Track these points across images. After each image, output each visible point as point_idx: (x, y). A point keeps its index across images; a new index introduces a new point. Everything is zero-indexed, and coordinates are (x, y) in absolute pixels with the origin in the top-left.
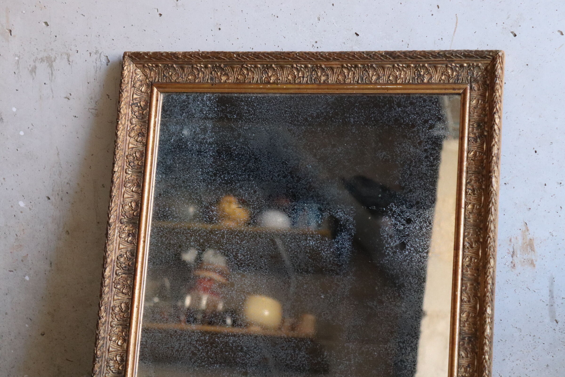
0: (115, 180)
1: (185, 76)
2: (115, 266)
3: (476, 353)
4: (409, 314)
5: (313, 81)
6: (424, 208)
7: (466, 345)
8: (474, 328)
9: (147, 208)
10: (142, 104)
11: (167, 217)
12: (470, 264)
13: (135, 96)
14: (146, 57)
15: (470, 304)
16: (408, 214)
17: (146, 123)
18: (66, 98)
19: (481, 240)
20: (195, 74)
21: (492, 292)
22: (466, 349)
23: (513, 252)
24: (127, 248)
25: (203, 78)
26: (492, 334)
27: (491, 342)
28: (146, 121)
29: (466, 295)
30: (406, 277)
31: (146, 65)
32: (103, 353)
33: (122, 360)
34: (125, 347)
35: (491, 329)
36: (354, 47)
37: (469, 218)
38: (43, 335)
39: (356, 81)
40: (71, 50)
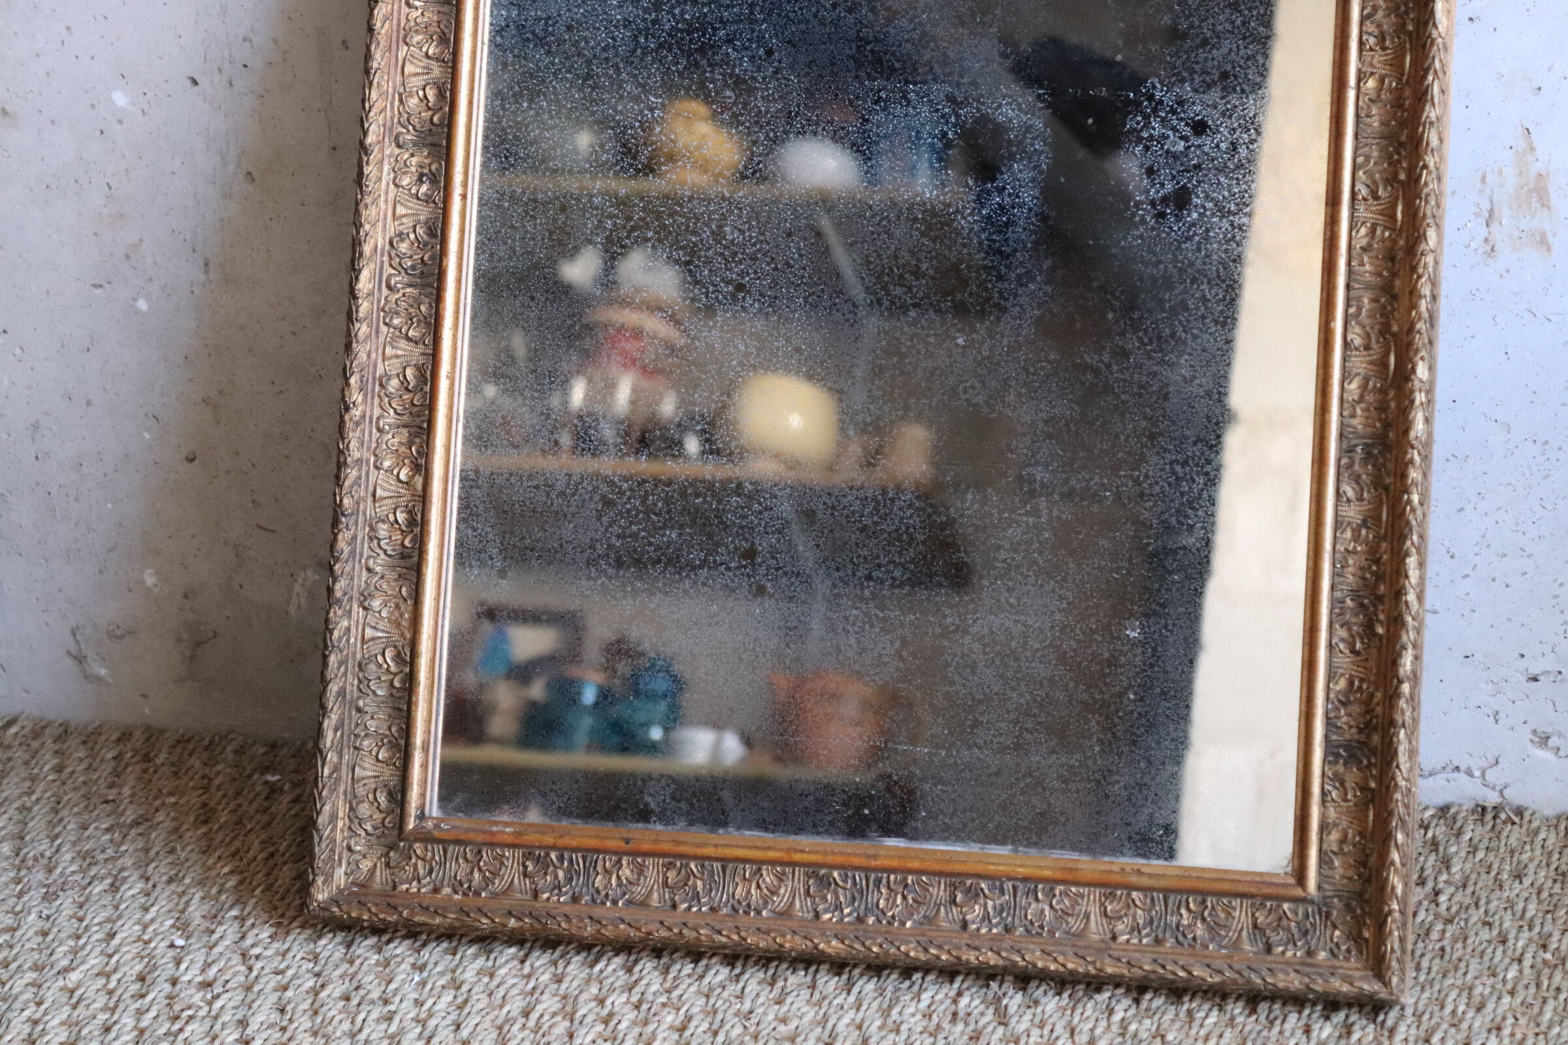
0: (378, 25)
2: (386, 265)
3: (1386, 489)
4: (1201, 386)
6: (1243, 91)
7: (1357, 467)
8: (1380, 420)
9: (470, 103)
11: (527, 126)
12: (1370, 245)
15: (1369, 355)
16: (1198, 108)
19: (1402, 177)
21: (1432, 320)
22: (1357, 479)
23: (1491, 212)
24: (417, 215)
26: (1430, 434)
27: (1426, 458)
29: (1358, 330)
30: (1192, 283)
32: (358, 503)
33: (411, 522)
34: (419, 487)
35: (1427, 420)
37: (1368, 116)
38: (191, 460)
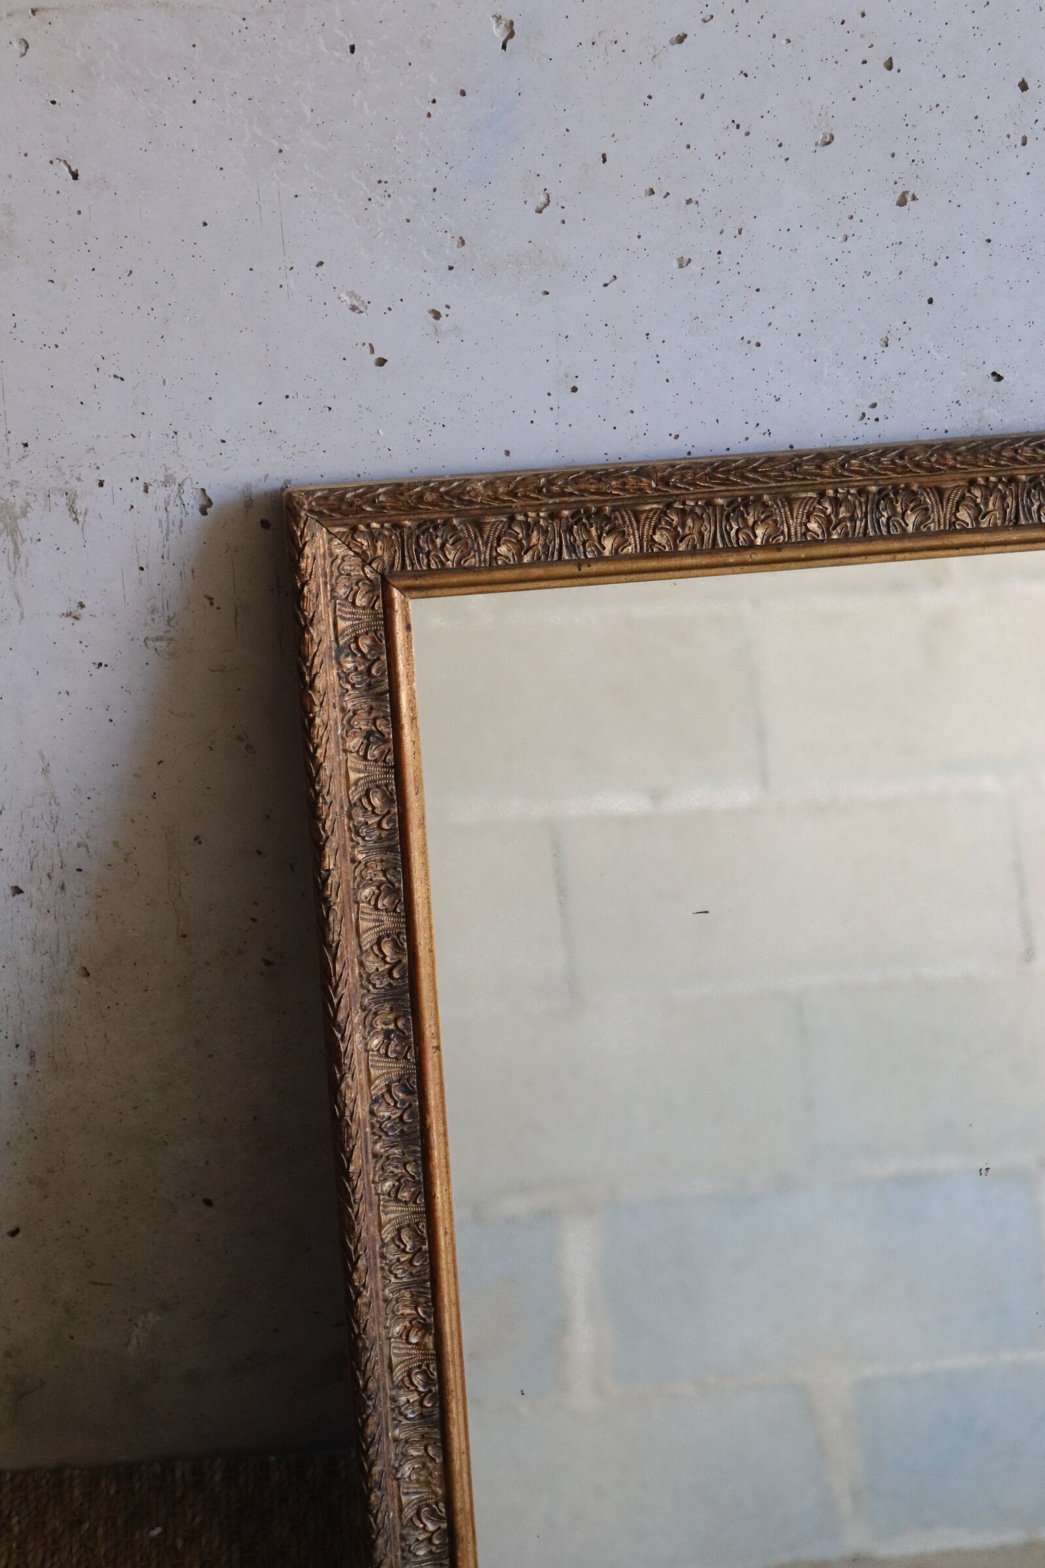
1: (486, 544)
2: (370, 1134)
5: (884, 529)
10: (365, 644)
13: (342, 624)
14: (369, 509)
17: (384, 700)
18: (69, 615)
20: (516, 537)
24: (388, 1073)
25: (546, 547)
28: (383, 693)
31: (362, 527)
32: (379, 1380)
33: (428, 1381)
34: (433, 1344)
36: (985, 412)
39: (1010, 521)
40: (79, 479)
